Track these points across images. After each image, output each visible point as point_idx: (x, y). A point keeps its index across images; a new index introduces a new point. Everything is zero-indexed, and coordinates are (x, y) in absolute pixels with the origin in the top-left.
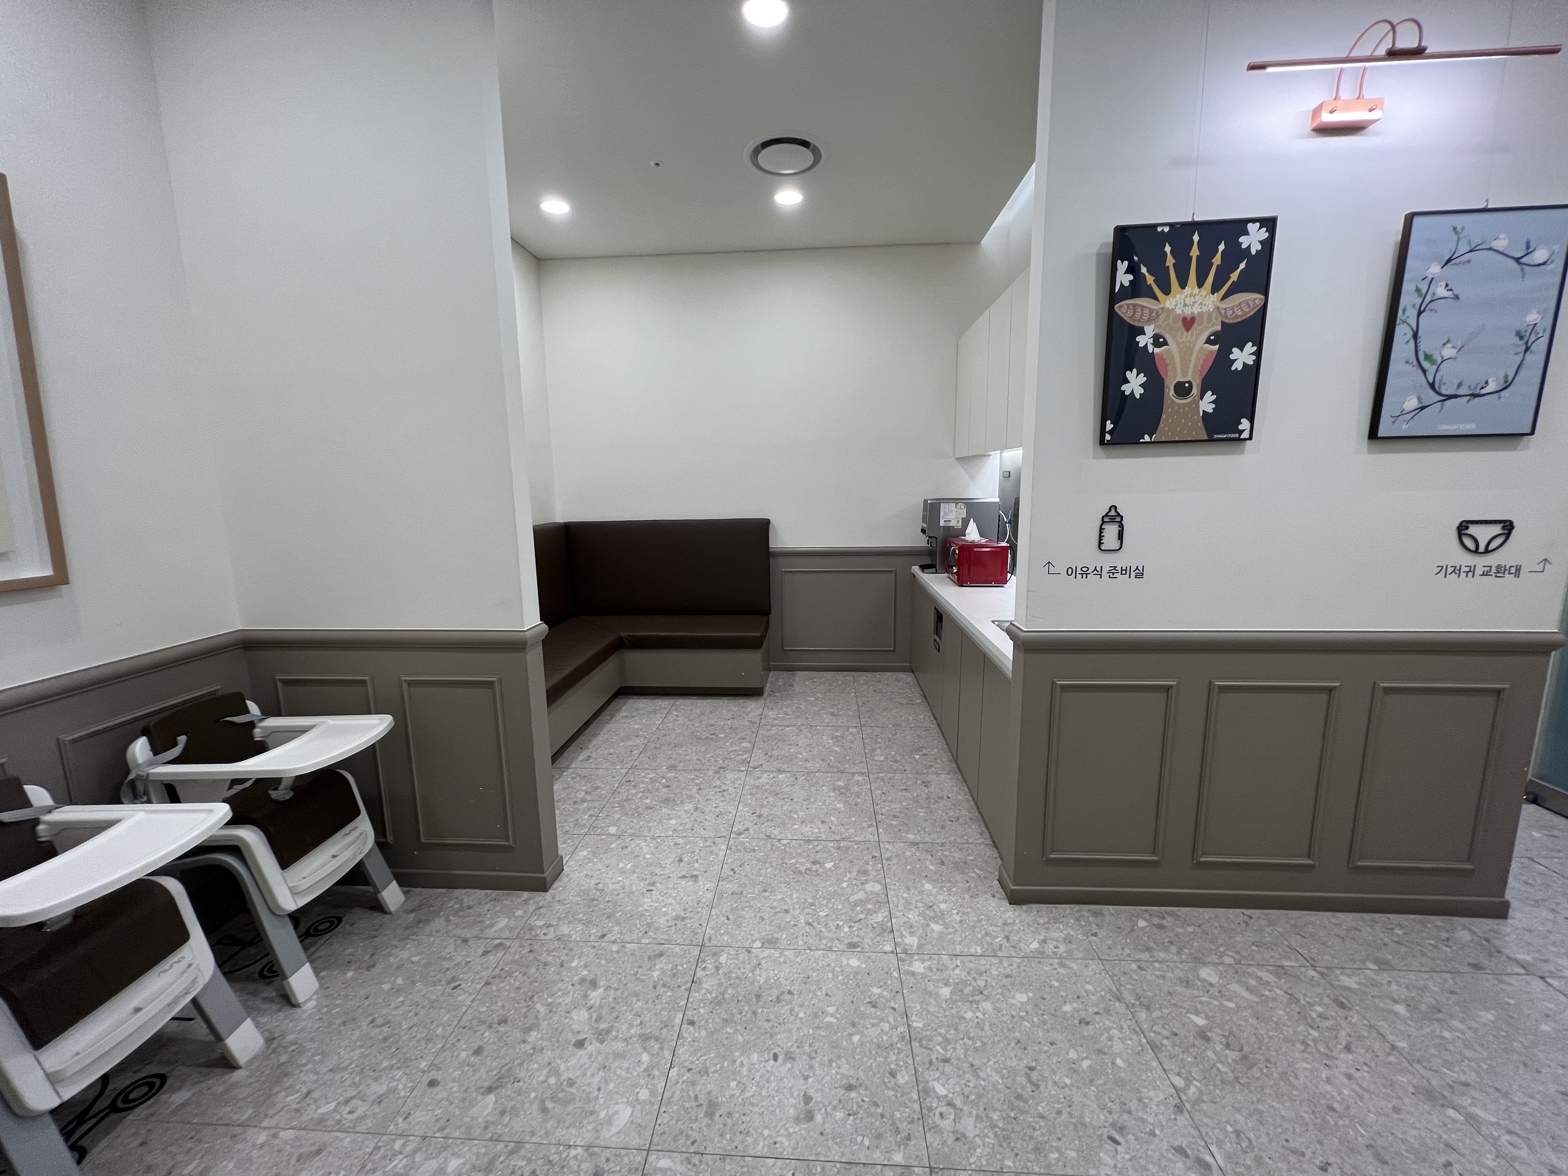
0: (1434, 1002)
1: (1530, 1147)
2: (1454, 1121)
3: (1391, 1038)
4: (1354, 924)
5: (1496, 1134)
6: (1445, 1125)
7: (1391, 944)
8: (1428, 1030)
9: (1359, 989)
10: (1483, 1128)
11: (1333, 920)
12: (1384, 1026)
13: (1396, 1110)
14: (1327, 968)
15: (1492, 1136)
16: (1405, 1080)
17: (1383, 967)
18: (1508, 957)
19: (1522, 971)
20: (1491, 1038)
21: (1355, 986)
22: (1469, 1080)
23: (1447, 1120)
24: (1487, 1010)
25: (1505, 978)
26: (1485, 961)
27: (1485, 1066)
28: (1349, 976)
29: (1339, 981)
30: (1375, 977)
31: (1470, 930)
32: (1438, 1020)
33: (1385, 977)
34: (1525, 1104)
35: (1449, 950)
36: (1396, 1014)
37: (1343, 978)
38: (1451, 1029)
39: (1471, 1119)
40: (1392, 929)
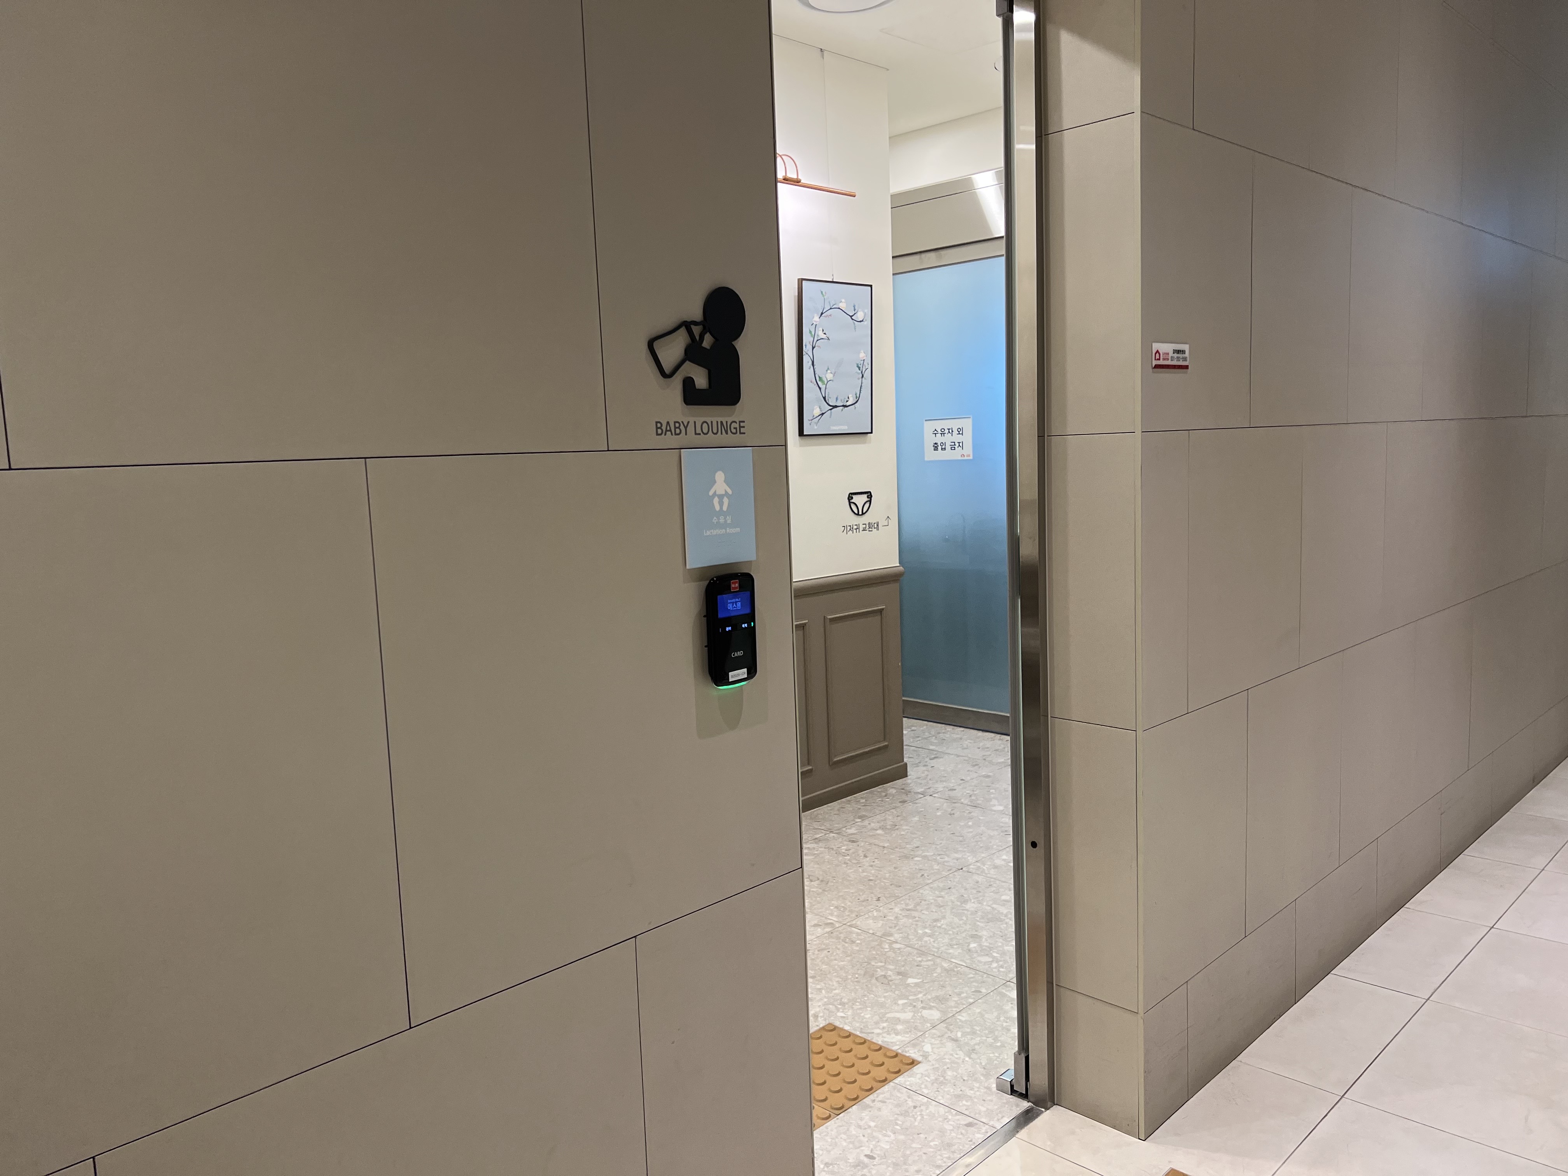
0: (891, 823)
1: (948, 856)
2: (918, 861)
3: (881, 844)
4: (841, 806)
5: (934, 858)
6: (916, 864)
7: (862, 807)
8: (894, 835)
9: (858, 832)
10: (930, 858)
11: (829, 808)
12: (876, 842)
13: (895, 868)
14: (839, 829)
15: (934, 859)
16: (894, 857)
17: (863, 818)
18: (914, 793)
19: (922, 796)
20: (920, 827)
21: (856, 832)
22: (918, 845)
23: (915, 862)
24: (915, 817)
25: (917, 801)
26: (906, 799)
27: (922, 838)
28: (850, 829)
29: (847, 833)
30: (862, 824)
31: (893, 788)
32: (897, 829)
33: (866, 822)
34: (941, 844)
35: (889, 800)
36: (879, 835)
37: (848, 830)
38: (904, 830)
39: (925, 857)
40: (859, 801)
